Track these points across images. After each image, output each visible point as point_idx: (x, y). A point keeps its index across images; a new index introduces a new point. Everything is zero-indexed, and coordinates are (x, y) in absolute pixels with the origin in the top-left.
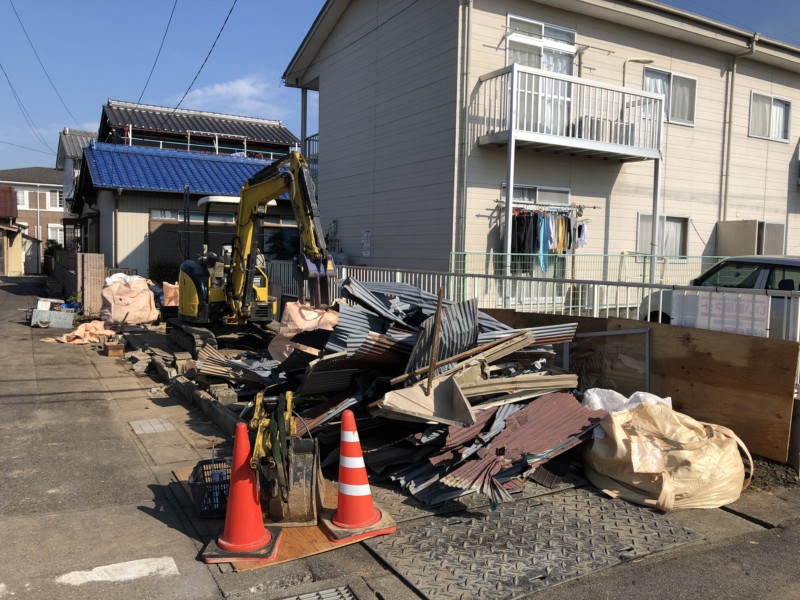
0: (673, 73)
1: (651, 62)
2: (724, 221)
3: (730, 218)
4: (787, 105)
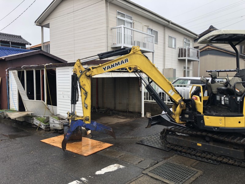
0: (153, 30)
1: (149, 26)
2: (165, 69)
3: (166, 68)
4: (175, 39)
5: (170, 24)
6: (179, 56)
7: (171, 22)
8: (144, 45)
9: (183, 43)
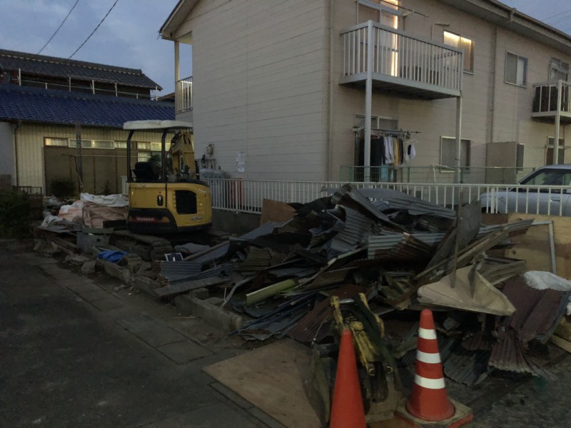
2: (492, 143)
3: (495, 140)
4: (525, 61)
5: (513, 19)
6: (535, 109)
7: (513, 12)
8: (434, 77)
9: (549, 73)
